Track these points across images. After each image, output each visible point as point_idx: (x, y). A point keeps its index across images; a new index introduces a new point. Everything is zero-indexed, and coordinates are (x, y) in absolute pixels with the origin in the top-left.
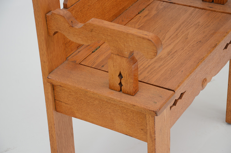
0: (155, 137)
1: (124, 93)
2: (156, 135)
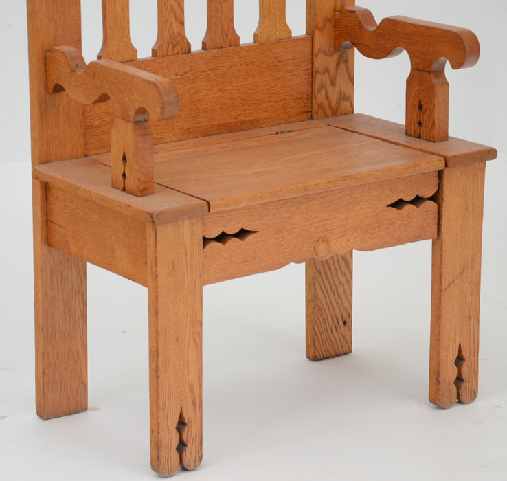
0: (156, 271)
1: (127, 193)
2: (158, 269)
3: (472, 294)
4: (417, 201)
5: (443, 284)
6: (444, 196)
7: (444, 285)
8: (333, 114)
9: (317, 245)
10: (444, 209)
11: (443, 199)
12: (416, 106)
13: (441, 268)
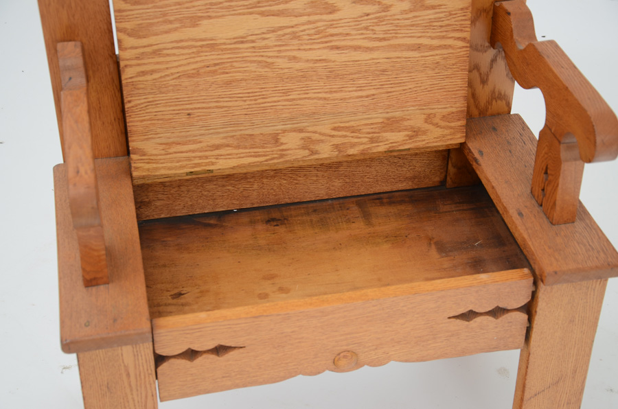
3: (568, 404)
4: (497, 312)
5: (525, 394)
6: (538, 310)
7: (527, 395)
8: (480, 114)
9: (336, 359)
10: (535, 322)
11: (536, 312)
12: (542, 169)
13: (525, 379)
